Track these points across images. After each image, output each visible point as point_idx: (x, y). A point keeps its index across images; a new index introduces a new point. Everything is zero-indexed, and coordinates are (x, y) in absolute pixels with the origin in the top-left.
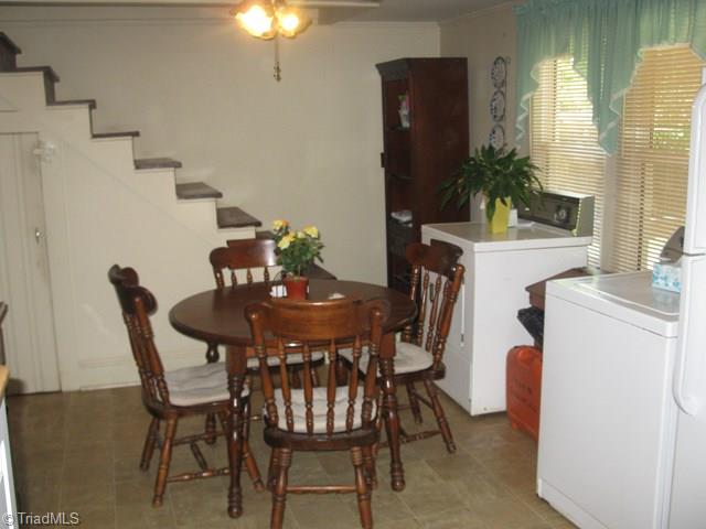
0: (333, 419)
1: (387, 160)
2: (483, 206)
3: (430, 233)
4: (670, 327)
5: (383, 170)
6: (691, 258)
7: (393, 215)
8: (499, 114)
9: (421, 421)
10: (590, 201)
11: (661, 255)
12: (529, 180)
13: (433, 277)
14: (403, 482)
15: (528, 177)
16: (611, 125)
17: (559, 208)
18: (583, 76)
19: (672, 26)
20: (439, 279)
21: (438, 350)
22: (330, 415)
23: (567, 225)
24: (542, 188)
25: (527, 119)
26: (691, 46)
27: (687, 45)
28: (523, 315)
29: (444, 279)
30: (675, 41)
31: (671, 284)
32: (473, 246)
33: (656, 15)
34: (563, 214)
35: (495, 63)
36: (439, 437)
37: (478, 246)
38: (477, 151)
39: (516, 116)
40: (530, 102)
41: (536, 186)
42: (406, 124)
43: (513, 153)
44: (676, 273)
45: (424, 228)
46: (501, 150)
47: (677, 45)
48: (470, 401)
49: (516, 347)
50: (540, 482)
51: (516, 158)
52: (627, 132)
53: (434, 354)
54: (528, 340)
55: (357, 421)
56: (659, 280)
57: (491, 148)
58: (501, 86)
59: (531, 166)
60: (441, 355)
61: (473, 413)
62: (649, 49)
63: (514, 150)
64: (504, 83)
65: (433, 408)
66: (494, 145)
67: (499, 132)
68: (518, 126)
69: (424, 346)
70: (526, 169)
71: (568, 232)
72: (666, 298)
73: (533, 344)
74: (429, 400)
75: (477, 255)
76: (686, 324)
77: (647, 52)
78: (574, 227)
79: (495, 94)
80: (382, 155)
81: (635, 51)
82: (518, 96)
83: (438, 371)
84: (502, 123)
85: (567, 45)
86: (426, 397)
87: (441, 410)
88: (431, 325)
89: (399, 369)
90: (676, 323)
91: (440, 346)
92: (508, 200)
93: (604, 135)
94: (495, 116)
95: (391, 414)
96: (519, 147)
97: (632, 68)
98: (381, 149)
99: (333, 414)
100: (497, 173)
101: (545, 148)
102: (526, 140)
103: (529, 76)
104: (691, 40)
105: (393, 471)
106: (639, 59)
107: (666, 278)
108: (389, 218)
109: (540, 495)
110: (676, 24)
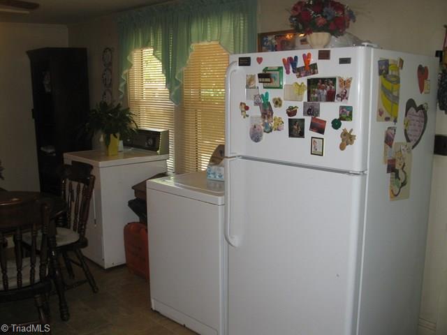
0: (21, 278)
1: (36, 113)
2: (102, 139)
3: (69, 158)
4: (220, 200)
5: (34, 120)
6: (229, 159)
7: (42, 149)
8: (108, 82)
9: (74, 276)
10: (167, 133)
11: (210, 161)
12: (130, 122)
13: (75, 184)
14: (68, 315)
15: (129, 120)
16: (176, 88)
17: (148, 138)
18: (159, 59)
19: (209, 32)
20: (79, 186)
21: (82, 229)
22: (19, 277)
23: (153, 148)
24: (137, 126)
25: (126, 85)
26: (220, 43)
27: (218, 43)
28: (131, 204)
29: (82, 185)
30: (211, 40)
31: (217, 177)
32: (98, 164)
33: (200, 25)
34: (151, 142)
35: (104, 52)
36: (87, 283)
37: (101, 164)
38: (97, 105)
39: (119, 84)
40: (127, 75)
41: (133, 126)
42: (48, 90)
43: (119, 106)
44: (220, 170)
45: (65, 155)
46: (111, 104)
47: (212, 43)
48: (103, 260)
49: (129, 224)
50: (153, 301)
51: (121, 109)
52: (186, 92)
53: (79, 232)
54: (136, 218)
55: (37, 278)
56: (211, 175)
57: (105, 103)
58: (108, 66)
59: (130, 114)
60: (84, 232)
61: (106, 267)
62: (197, 44)
63: (119, 104)
64: (110, 64)
65: (82, 266)
66: (107, 101)
67: (108, 94)
68: (120, 90)
69: (72, 228)
70: (127, 115)
71: (154, 152)
72: (215, 184)
73: (138, 220)
74: (79, 262)
75: (101, 169)
76: (229, 196)
77: (196, 46)
78: (158, 149)
79: (105, 70)
80: (33, 110)
81: (188, 45)
82: (120, 72)
83: (83, 243)
84: (110, 89)
85: (149, 41)
86: (76, 260)
87: (87, 267)
88: (76, 214)
89: (60, 244)
90: (223, 197)
91: (83, 227)
92: (118, 135)
93: (173, 93)
94: (105, 85)
95: (57, 272)
96: (121, 103)
97: (188, 55)
98: (32, 107)
99: (21, 275)
100: (109, 118)
101: (138, 103)
102: (126, 98)
103: (127, 59)
104: (219, 40)
105: (61, 308)
106: (192, 51)
107: (214, 174)
108: (39, 151)
109: (154, 309)
110: (211, 30)
